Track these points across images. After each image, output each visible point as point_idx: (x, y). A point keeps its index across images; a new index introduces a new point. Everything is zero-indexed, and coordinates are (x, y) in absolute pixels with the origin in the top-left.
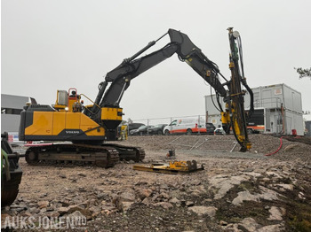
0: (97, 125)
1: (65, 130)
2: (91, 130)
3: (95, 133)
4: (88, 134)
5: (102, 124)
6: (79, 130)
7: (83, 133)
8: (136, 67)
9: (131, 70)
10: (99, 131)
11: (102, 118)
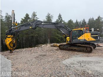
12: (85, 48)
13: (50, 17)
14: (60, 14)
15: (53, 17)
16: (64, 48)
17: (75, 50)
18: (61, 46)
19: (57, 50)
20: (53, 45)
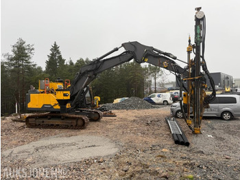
1: (44, 105)
2: (55, 104)
3: (58, 107)
4: (55, 107)
6: (50, 105)
7: (52, 107)
12: (75, 121)
13: (25, 49)
14: (55, 44)
15: (33, 49)
16: (37, 123)
17: (57, 127)
18: (30, 120)
19: (21, 129)
20: (20, 118)
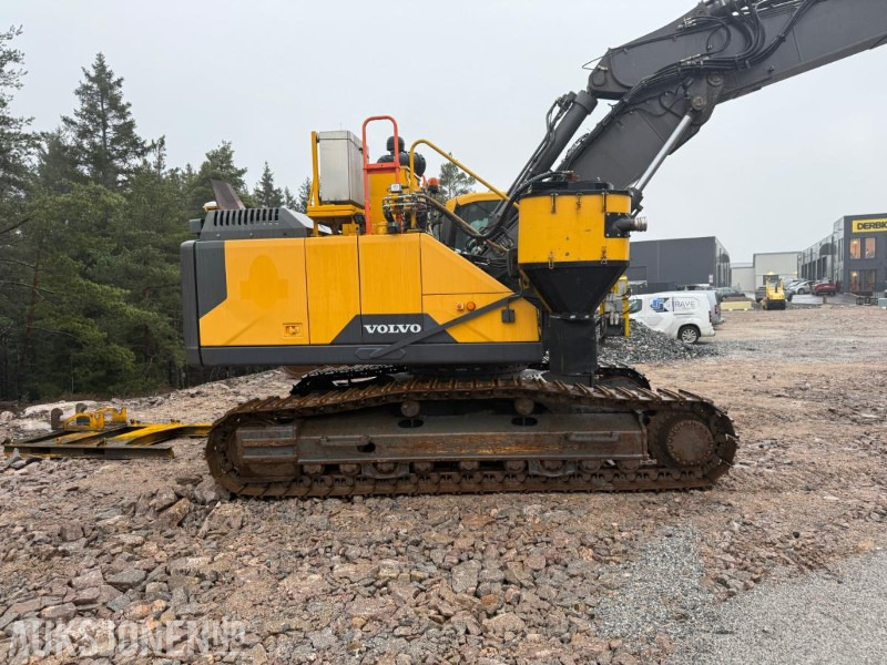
0: (503, 291)
1: (360, 320)
2: (473, 314)
3: (491, 331)
4: (462, 335)
5: (524, 281)
6: (420, 318)
7: (439, 333)
8: (770, 39)
9: (736, 48)
10: (509, 318)
11: (524, 257)
19: (180, 513)
20: (59, 428)
